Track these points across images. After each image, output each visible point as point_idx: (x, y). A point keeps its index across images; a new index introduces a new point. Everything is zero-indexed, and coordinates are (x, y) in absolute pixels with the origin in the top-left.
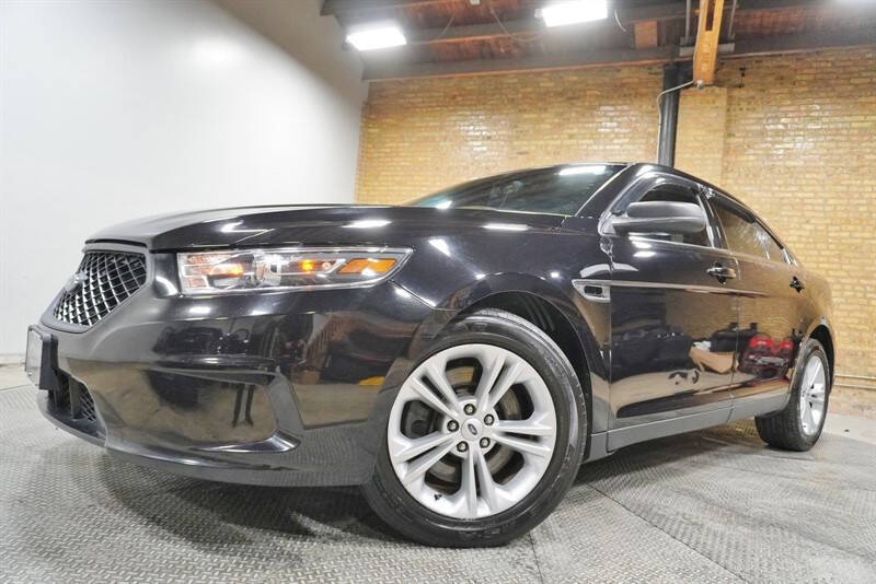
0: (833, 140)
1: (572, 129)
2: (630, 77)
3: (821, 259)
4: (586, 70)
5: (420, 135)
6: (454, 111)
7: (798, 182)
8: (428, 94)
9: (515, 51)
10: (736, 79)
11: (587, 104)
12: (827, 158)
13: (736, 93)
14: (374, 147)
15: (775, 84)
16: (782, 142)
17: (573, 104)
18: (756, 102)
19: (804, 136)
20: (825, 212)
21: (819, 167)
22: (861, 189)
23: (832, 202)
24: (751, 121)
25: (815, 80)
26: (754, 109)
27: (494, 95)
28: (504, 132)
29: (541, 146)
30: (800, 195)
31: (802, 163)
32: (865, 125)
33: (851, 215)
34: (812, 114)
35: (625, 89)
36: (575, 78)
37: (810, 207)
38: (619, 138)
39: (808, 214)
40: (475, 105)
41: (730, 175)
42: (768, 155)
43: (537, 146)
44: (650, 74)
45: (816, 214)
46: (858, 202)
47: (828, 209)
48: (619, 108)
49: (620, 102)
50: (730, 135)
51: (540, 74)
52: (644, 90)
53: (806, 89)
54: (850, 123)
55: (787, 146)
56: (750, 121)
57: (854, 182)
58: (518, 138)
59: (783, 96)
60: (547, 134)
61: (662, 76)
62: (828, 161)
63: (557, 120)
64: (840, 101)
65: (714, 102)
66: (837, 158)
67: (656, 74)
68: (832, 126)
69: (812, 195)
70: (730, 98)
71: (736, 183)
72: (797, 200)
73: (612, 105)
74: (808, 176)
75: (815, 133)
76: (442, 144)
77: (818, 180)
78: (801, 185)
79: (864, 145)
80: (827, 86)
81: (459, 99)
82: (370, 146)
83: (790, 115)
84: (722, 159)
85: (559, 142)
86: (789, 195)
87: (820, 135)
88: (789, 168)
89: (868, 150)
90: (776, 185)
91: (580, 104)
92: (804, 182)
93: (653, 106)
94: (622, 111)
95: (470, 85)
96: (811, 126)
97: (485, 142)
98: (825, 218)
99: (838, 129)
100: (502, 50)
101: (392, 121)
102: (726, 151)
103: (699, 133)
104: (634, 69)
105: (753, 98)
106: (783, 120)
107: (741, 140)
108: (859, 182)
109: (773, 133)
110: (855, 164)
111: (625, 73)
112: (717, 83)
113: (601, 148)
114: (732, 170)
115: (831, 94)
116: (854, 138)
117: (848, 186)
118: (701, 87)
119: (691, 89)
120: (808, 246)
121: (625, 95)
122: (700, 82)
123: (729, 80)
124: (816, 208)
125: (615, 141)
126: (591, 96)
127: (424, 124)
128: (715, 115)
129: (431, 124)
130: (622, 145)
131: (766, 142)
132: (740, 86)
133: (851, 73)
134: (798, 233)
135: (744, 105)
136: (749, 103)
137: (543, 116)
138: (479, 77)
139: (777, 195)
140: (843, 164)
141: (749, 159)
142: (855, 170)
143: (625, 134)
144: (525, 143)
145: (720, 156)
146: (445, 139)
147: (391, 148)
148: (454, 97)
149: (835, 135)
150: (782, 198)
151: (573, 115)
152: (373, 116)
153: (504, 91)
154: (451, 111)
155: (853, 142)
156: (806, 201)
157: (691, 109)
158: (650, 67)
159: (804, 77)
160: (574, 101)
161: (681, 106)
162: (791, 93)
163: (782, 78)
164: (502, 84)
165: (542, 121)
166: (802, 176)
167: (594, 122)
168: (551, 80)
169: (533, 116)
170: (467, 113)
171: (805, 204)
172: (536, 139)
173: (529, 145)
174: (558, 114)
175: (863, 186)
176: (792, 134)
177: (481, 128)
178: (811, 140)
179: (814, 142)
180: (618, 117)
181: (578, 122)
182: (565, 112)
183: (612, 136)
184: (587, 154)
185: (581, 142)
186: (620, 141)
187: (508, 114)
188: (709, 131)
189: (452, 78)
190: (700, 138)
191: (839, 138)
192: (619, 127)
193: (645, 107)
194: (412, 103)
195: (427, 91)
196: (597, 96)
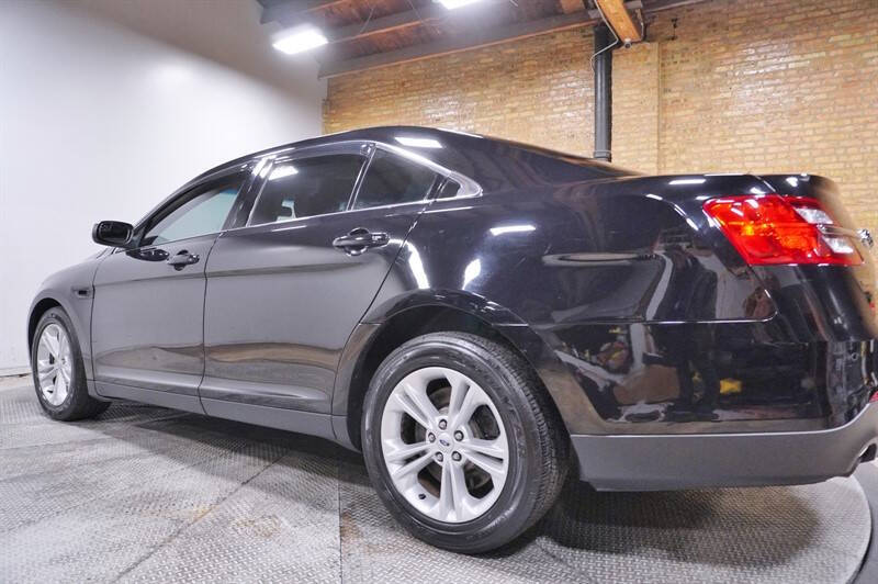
0: (770, 84)
1: (512, 102)
2: (564, 43)
4: (523, 41)
6: (405, 97)
7: (738, 133)
8: (379, 84)
10: (669, 31)
11: (526, 75)
12: (767, 103)
13: (670, 46)
15: (708, 32)
16: (719, 93)
17: (513, 78)
18: (690, 54)
19: (740, 83)
20: (766, 161)
21: (757, 115)
22: (802, 134)
23: (772, 150)
24: (686, 74)
25: (748, 23)
26: (688, 61)
27: (438, 77)
29: (486, 122)
30: (741, 146)
31: (739, 113)
32: (802, 64)
33: (794, 161)
34: (748, 59)
35: (561, 56)
36: (512, 51)
37: (751, 158)
38: (558, 107)
40: (423, 89)
41: (668, 133)
43: (482, 123)
44: (584, 36)
45: (756, 164)
46: (798, 147)
47: (768, 157)
48: (556, 75)
49: (557, 70)
50: (665, 91)
51: (479, 51)
52: (578, 55)
53: (740, 33)
54: (787, 64)
55: (725, 95)
56: (684, 73)
57: (794, 127)
58: (465, 117)
59: (717, 43)
60: (490, 110)
61: (593, 38)
62: (766, 107)
63: (498, 95)
64: (773, 42)
65: (646, 59)
66: (776, 102)
67: (590, 35)
68: (768, 70)
69: (751, 145)
70: (663, 53)
71: (675, 140)
72: (737, 152)
73: (550, 74)
74: (747, 125)
75: (748, 79)
77: (756, 128)
78: (740, 136)
79: (803, 85)
80: (762, 27)
81: (409, 85)
83: (725, 62)
84: (658, 118)
85: (502, 117)
86: (730, 147)
87: (758, 80)
88: (727, 118)
89: (807, 91)
90: (715, 138)
91: (518, 76)
92: (744, 132)
93: (587, 70)
94: (559, 79)
95: (417, 70)
96: (747, 72)
98: (766, 167)
99: (775, 72)
101: (349, 114)
102: (663, 106)
103: (633, 92)
104: (568, 34)
105: (687, 49)
106: (718, 69)
107: (677, 95)
108: (800, 126)
109: (709, 84)
110: (795, 106)
111: (559, 38)
112: (647, 38)
113: (542, 118)
114: (670, 127)
115: (766, 36)
116: (792, 80)
117: (788, 131)
118: (630, 45)
119: (621, 48)
121: (561, 62)
122: (627, 40)
123: (662, 33)
124: (757, 158)
125: (555, 110)
126: (528, 66)
127: (379, 114)
128: (647, 72)
129: (385, 113)
130: (562, 112)
131: (703, 94)
132: (673, 39)
133: (784, 10)
135: (678, 58)
136: (683, 56)
137: (485, 92)
138: (425, 60)
139: (717, 148)
140: (782, 110)
141: (683, 115)
142: (794, 113)
143: (564, 101)
144: (471, 121)
145: (655, 114)
148: (403, 84)
149: (773, 79)
150: (722, 151)
151: (514, 88)
152: (334, 112)
153: (448, 72)
155: (791, 84)
156: (747, 152)
157: (624, 68)
158: (582, 30)
159: (736, 21)
160: (513, 74)
161: (613, 67)
162: (724, 39)
163: (714, 25)
164: (446, 65)
165: (485, 98)
166: (740, 126)
167: (533, 93)
168: (490, 56)
169: (476, 93)
170: (417, 98)
171: (746, 155)
172: (481, 117)
173: (475, 123)
174: (499, 89)
175: (804, 130)
176: (729, 82)
177: (429, 111)
178: (747, 86)
179: (751, 88)
180: (556, 85)
181: (518, 95)
182: (505, 87)
183: (550, 106)
184: (531, 126)
185: (523, 115)
186: (559, 109)
187: (453, 95)
188: (643, 89)
189: (399, 65)
190: (635, 98)
191: (777, 81)
192: (557, 95)
193: (581, 71)
194: (366, 95)
195: (379, 80)
196: (534, 66)
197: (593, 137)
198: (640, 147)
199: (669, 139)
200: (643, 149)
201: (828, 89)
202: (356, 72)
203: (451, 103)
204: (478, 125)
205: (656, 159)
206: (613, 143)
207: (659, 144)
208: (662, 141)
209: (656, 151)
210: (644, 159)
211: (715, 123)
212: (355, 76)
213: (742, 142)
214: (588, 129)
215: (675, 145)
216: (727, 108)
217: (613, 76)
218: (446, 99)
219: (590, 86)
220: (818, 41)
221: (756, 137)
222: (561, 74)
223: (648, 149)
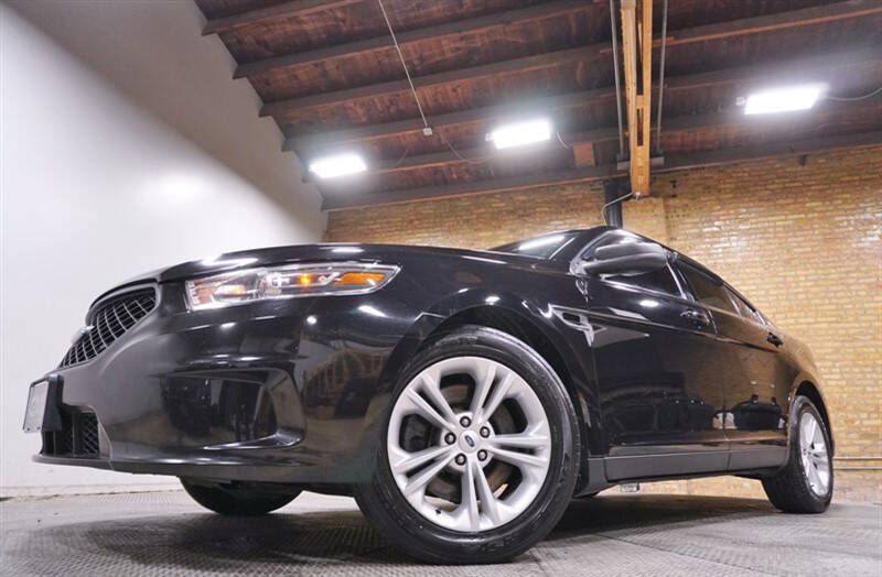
0: (763, 238)
2: (574, 194)
4: (534, 190)
6: (413, 234)
8: (385, 220)
9: (467, 176)
10: (669, 189)
11: (538, 220)
12: (761, 253)
13: (671, 202)
15: (704, 193)
16: (719, 243)
17: (525, 221)
18: (690, 209)
19: (737, 236)
20: (769, 302)
21: (755, 262)
22: (796, 279)
23: (773, 292)
24: (689, 226)
25: (736, 188)
26: (688, 215)
27: (449, 217)
30: (744, 289)
31: (740, 260)
32: (786, 223)
33: (792, 303)
34: (741, 216)
35: (572, 205)
36: (524, 198)
40: (432, 228)
42: (710, 255)
44: (592, 190)
46: (796, 290)
48: (568, 221)
50: (672, 239)
51: (491, 196)
52: (588, 205)
53: (731, 195)
54: (775, 221)
55: (724, 245)
57: (788, 273)
59: (712, 202)
61: (603, 191)
62: (762, 257)
64: (761, 204)
65: (653, 211)
66: (770, 253)
67: (599, 189)
68: (759, 226)
69: (754, 287)
70: (667, 207)
74: (747, 270)
75: (746, 233)
77: (757, 274)
78: (743, 279)
79: (790, 240)
80: (749, 192)
81: (417, 222)
83: (722, 218)
87: (751, 234)
89: (795, 245)
91: (531, 220)
92: (745, 276)
93: (599, 218)
96: (742, 227)
98: (770, 308)
99: (765, 228)
100: (455, 176)
104: (577, 187)
105: (687, 205)
106: (717, 223)
107: (682, 243)
108: (793, 273)
109: (710, 235)
110: (785, 257)
111: (569, 190)
112: (653, 194)
115: (753, 199)
116: (781, 235)
117: (785, 277)
118: (640, 198)
119: (632, 201)
121: (572, 210)
122: (638, 194)
124: (761, 299)
126: (540, 212)
131: (704, 243)
132: (674, 196)
133: (767, 180)
135: (680, 212)
136: (684, 210)
137: (499, 232)
140: (776, 258)
142: (787, 262)
148: (411, 221)
149: (764, 233)
153: (459, 213)
154: (409, 234)
155: (780, 238)
157: (633, 218)
158: (591, 184)
159: (728, 186)
160: (526, 218)
161: (624, 217)
162: (719, 199)
163: (709, 188)
164: (457, 207)
168: (502, 201)
169: (490, 234)
170: (426, 235)
175: (797, 276)
176: (727, 234)
178: (744, 239)
179: (747, 240)
187: (464, 234)
189: (407, 204)
191: (767, 235)
194: (372, 230)
195: (385, 217)
196: (546, 212)
201: (812, 244)
220: (797, 206)
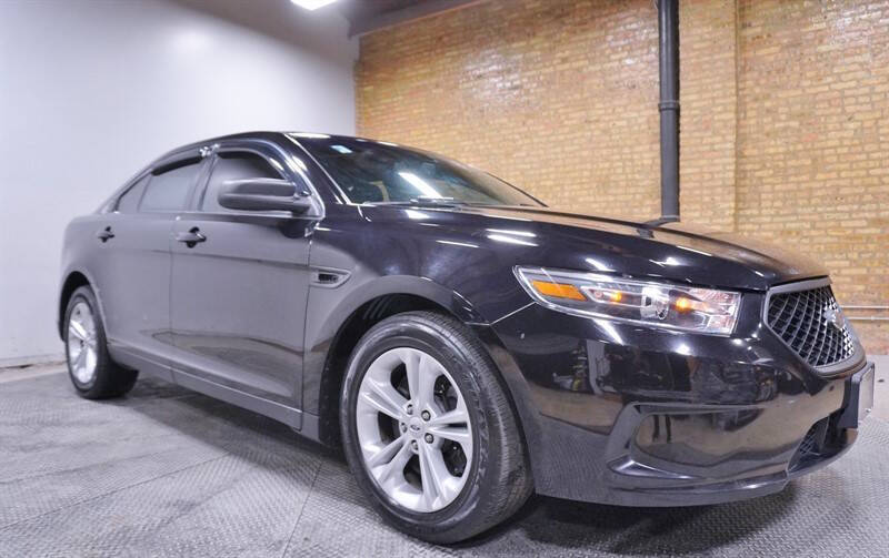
0: (878, 9)
1: (563, 51)
3: (872, 164)
5: (413, 85)
6: (442, 53)
7: (836, 71)
8: (415, 40)
12: (873, 32)
14: (371, 106)
16: (811, 24)
17: (563, 23)
19: (837, 10)
20: (873, 104)
21: (860, 47)
23: (879, 89)
27: (478, 28)
28: (495, 67)
29: (533, 76)
30: (839, 86)
31: (837, 46)
37: (853, 100)
38: (617, 53)
39: (850, 109)
40: (462, 43)
41: (748, 75)
43: (529, 78)
45: (858, 108)
47: (875, 98)
48: (613, 17)
49: (615, 11)
50: (744, 26)
55: (819, 26)
58: (509, 71)
60: (538, 62)
62: (872, 37)
63: (546, 45)
69: (853, 84)
71: (758, 84)
72: (836, 94)
73: (606, 16)
74: (848, 60)
76: (434, 91)
77: (859, 63)
78: (839, 75)
81: (445, 39)
82: (366, 105)
84: (736, 59)
85: (551, 69)
86: (827, 88)
88: (821, 54)
90: (806, 79)
91: (571, 21)
92: (843, 69)
93: (650, 8)
94: (618, 20)
97: (476, 83)
98: (873, 111)
101: (384, 75)
102: (741, 45)
103: (706, 30)
107: (759, 30)
109: (798, 14)
113: (598, 68)
114: (750, 69)
120: (853, 150)
121: (619, 2)
124: (861, 100)
125: (613, 57)
126: (581, 10)
127: (414, 73)
128: (721, 5)
129: (421, 72)
130: (620, 60)
134: (839, 134)
137: (533, 41)
139: (808, 91)
141: (768, 54)
143: (623, 47)
144: (517, 76)
145: (733, 54)
146: (437, 86)
147: (385, 104)
148: (440, 38)
150: (816, 94)
151: (564, 35)
152: (366, 74)
153: (489, 22)
154: (437, 54)
156: (848, 93)
157: (693, 2)
160: (564, 19)
161: (681, 2)
165: (531, 48)
166: (839, 61)
167: (586, 39)
168: (536, 0)
169: (523, 44)
170: (455, 53)
171: (846, 97)
172: (528, 70)
173: (521, 78)
174: (548, 37)
176: (823, 10)
177: (470, 67)
178: (848, 13)
179: (852, 15)
180: (614, 28)
181: (570, 43)
182: (555, 34)
183: (607, 52)
184: (584, 78)
185: (576, 65)
186: (618, 56)
187: (495, 47)
188: (717, 26)
189: (436, 18)
190: (707, 36)
192: (615, 40)
193: (642, 10)
194: (401, 53)
195: (415, 36)
196: (587, 8)
197: (657, 87)
198: (715, 95)
199: (749, 83)
200: (718, 98)
202: (388, 28)
203: (493, 57)
204: (525, 80)
205: (733, 108)
206: (681, 92)
207: (738, 89)
208: (741, 86)
209: (734, 98)
210: (719, 109)
211: (806, 61)
212: (388, 33)
213: (841, 81)
214: (651, 77)
215: (757, 90)
216: (821, 42)
217: (681, 13)
218: (487, 52)
219: (654, 26)
221: (861, 74)
222: (618, 15)
223: (725, 96)
